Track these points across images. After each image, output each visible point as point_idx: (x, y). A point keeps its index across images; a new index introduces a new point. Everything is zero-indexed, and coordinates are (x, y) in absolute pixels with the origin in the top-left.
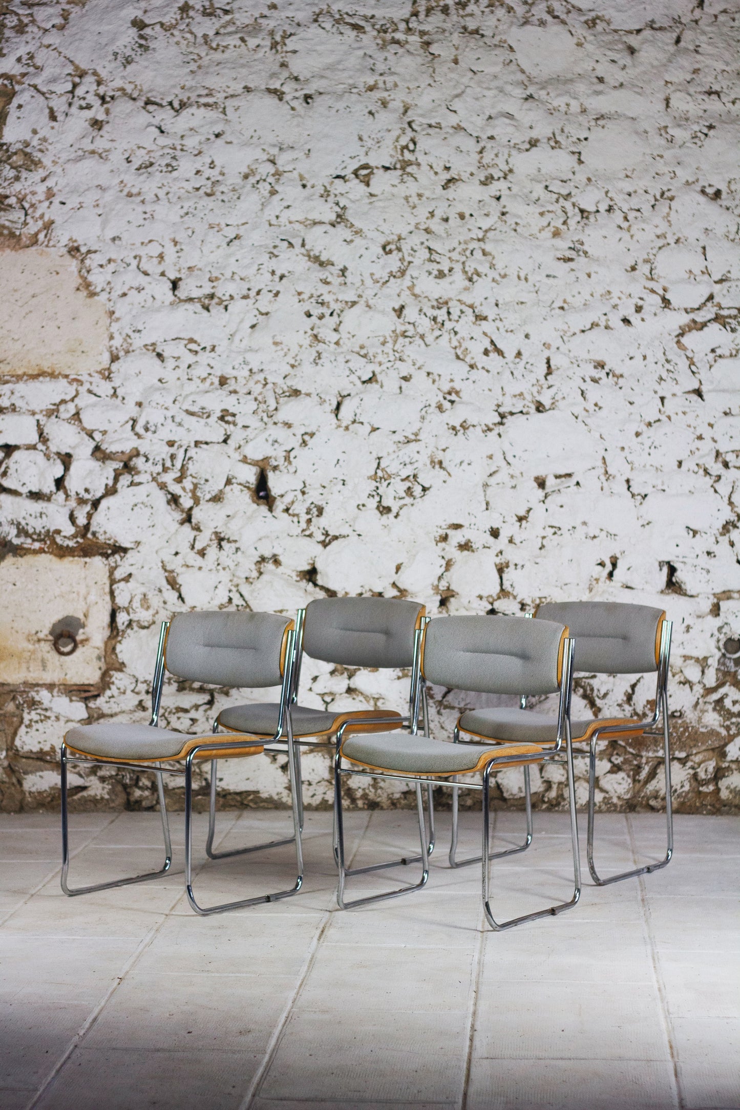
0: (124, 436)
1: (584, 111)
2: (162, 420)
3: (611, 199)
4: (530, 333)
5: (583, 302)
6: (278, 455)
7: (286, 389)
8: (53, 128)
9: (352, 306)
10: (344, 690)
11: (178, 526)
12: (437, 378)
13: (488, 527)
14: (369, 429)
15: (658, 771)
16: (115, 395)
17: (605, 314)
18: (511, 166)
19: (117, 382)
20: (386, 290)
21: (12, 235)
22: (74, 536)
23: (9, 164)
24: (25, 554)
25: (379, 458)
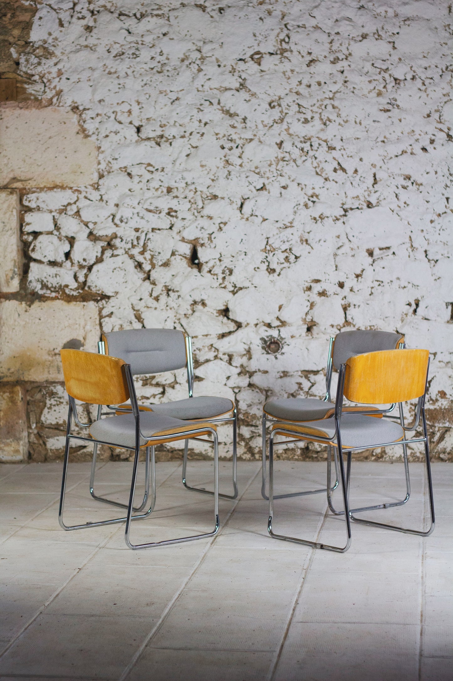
0: (108, 225)
1: (396, 15)
2: (131, 215)
3: (414, 72)
4: (363, 158)
5: (397, 137)
6: (204, 236)
7: (208, 194)
8: (61, 31)
9: (250, 142)
10: (247, 385)
11: (141, 282)
12: (304, 187)
13: (337, 281)
14: (262, 219)
15: (446, 436)
16: (101, 199)
17: (411, 145)
18: (350, 51)
19: (102, 192)
20: (272, 132)
21: (36, 99)
22: (77, 289)
23: (34, 55)
24: (46, 300)
25: (268, 238)
